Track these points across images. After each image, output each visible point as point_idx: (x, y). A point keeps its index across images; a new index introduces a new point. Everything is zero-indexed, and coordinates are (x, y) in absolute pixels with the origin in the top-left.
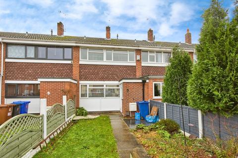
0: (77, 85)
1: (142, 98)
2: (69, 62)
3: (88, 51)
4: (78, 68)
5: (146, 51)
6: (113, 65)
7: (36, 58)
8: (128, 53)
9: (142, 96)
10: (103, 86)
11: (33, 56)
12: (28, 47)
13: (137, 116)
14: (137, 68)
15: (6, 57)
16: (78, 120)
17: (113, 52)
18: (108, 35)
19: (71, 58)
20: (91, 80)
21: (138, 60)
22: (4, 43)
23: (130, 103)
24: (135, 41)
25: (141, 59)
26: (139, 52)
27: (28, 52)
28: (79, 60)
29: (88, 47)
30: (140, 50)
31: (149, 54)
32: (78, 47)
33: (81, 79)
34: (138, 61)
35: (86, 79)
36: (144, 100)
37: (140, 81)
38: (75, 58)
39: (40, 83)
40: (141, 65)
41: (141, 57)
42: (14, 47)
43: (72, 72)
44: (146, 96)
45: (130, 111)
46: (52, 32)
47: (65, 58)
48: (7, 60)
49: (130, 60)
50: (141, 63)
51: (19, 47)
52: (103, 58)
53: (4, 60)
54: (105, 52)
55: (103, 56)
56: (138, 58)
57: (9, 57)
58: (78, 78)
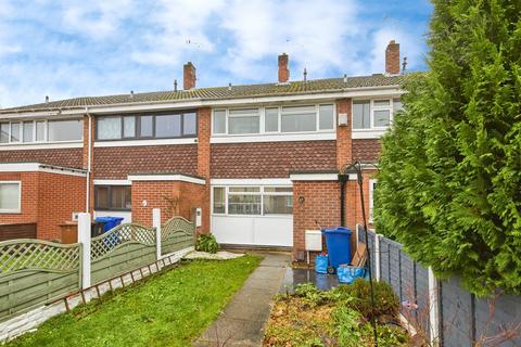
0: (206, 188)
1: (338, 221)
2: (191, 141)
3: (227, 114)
4: (208, 153)
5: (366, 101)
6: (279, 143)
7: (138, 137)
8: (317, 110)
9: (338, 214)
10: (258, 189)
11: (133, 135)
12: (125, 118)
13: (321, 264)
14: (338, 144)
15: (95, 138)
16: (192, 260)
17: (280, 112)
18: (284, 74)
19: (194, 132)
20: (234, 176)
21: (343, 126)
22: (92, 115)
23: (308, 232)
24: (345, 80)
25: (349, 121)
26: (344, 104)
27: (126, 127)
28: (209, 136)
29: (226, 107)
30: (349, 99)
31: (374, 108)
32: (208, 108)
33: (213, 175)
34: (344, 129)
35: (223, 175)
36: (343, 224)
37: (334, 177)
38: (202, 132)
39: (130, 183)
40: (349, 137)
41: (349, 116)
42: (107, 120)
43: (196, 160)
44: (348, 215)
45: (307, 249)
46: (176, 84)
47: (185, 133)
48: (97, 145)
49: (321, 128)
50: (350, 131)
51: (113, 119)
52: (258, 128)
53: (92, 144)
54: (262, 114)
55: (258, 122)
56: (343, 119)
57: (100, 138)
58: (208, 173)
